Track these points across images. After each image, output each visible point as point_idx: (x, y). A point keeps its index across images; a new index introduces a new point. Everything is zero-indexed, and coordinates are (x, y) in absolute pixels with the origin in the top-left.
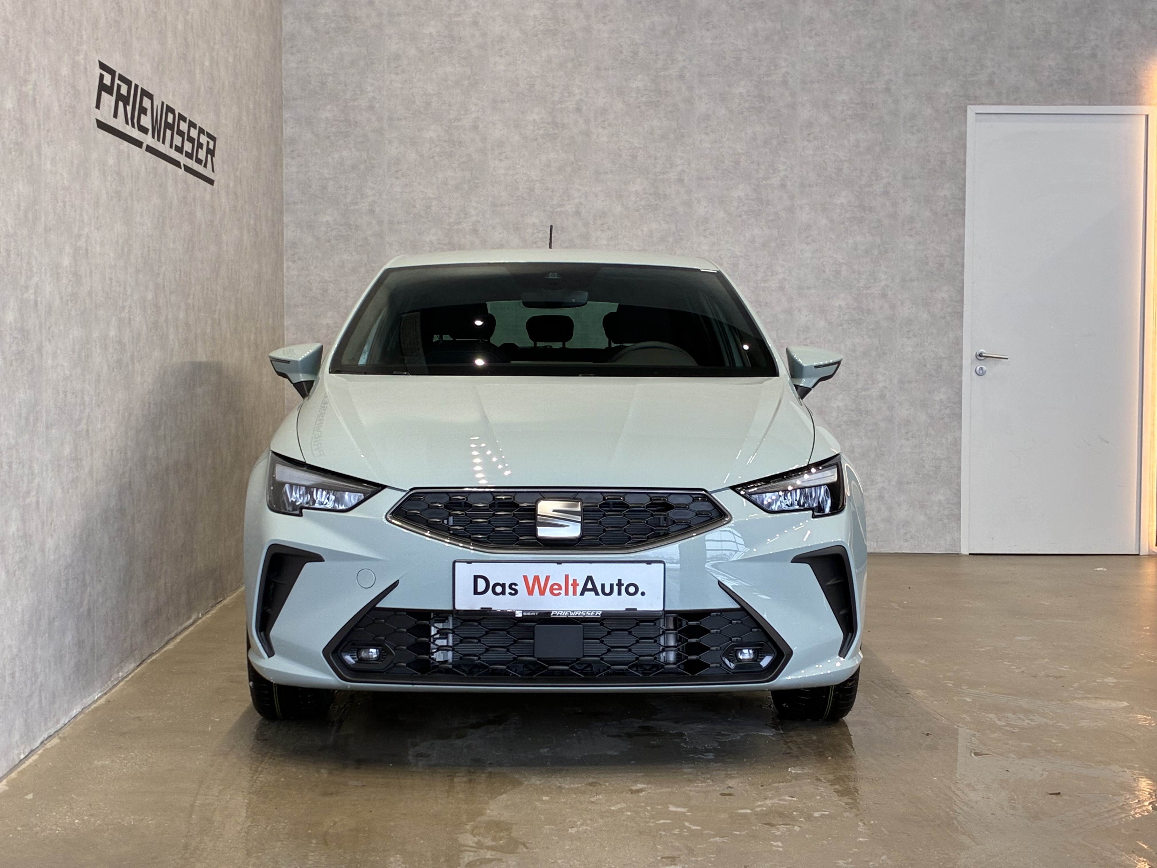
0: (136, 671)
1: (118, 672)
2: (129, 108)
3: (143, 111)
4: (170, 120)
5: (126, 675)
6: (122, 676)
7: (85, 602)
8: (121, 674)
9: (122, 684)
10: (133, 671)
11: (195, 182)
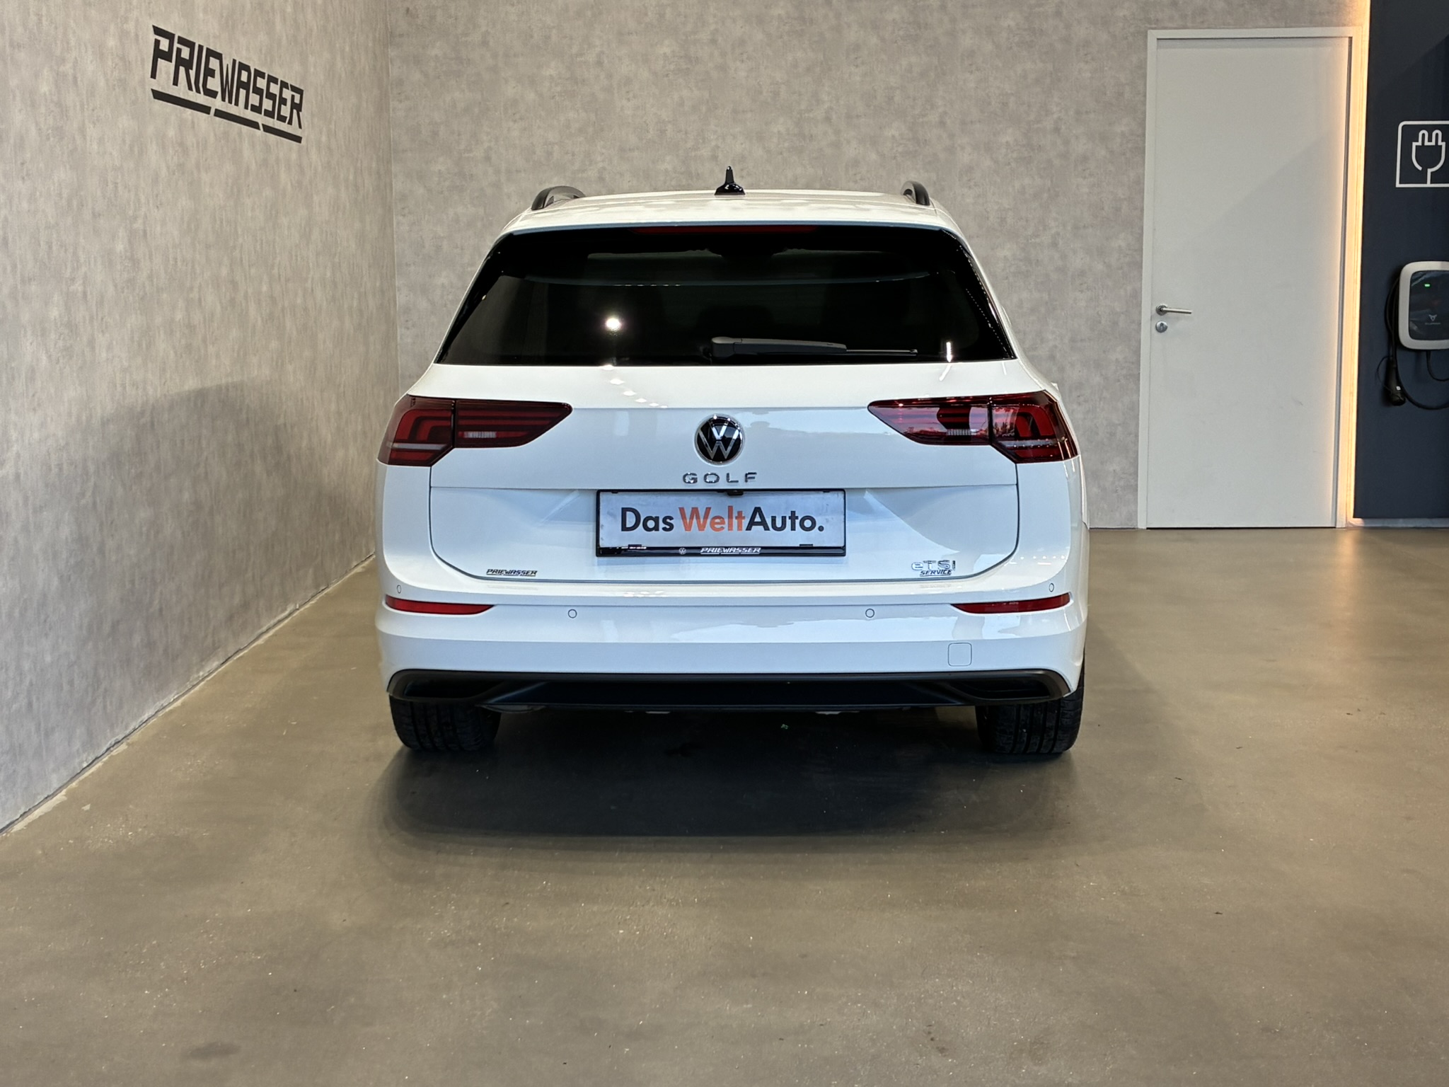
0: (220, 670)
1: (198, 672)
2: (192, 73)
3: (210, 73)
4: (244, 77)
5: (207, 674)
6: (203, 675)
7: (156, 602)
8: (201, 674)
9: (203, 683)
10: (216, 669)
11: (277, 142)
